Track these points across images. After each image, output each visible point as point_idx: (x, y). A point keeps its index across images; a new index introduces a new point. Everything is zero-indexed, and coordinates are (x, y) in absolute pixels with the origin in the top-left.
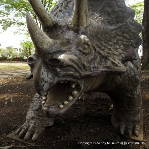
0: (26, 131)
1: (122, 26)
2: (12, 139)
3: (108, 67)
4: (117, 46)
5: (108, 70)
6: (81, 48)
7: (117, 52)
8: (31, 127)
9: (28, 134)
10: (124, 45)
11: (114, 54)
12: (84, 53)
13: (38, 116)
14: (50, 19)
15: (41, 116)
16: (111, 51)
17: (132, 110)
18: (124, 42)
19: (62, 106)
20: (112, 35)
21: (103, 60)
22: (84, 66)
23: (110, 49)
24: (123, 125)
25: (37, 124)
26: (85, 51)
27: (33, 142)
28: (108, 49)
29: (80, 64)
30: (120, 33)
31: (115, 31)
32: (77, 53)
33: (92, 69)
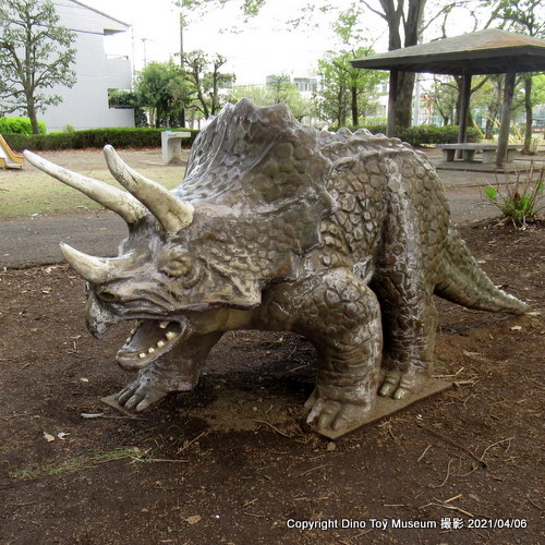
0: (132, 393)
1: (289, 205)
2: (107, 405)
3: (223, 297)
4: (263, 253)
5: (223, 301)
6: (165, 268)
7: (257, 265)
8: (141, 387)
9: (133, 399)
10: (278, 250)
11: (248, 269)
12: (171, 276)
13: (157, 368)
14: (132, 212)
15: (162, 370)
16: (245, 262)
17: (340, 377)
18: (281, 242)
19: (143, 355)
20: (261, 228)
21: (220, 282)
22: (174, 295)
23: (243, 260)
24: (320, 405)
25: (153, 383)
26: (174, 272)
27: (136, 413)
28: (240, 259)
29: (163, 294)
30: (281, 222)
31: (271, 218)
32: (158, 276)
33: (192, 300)
